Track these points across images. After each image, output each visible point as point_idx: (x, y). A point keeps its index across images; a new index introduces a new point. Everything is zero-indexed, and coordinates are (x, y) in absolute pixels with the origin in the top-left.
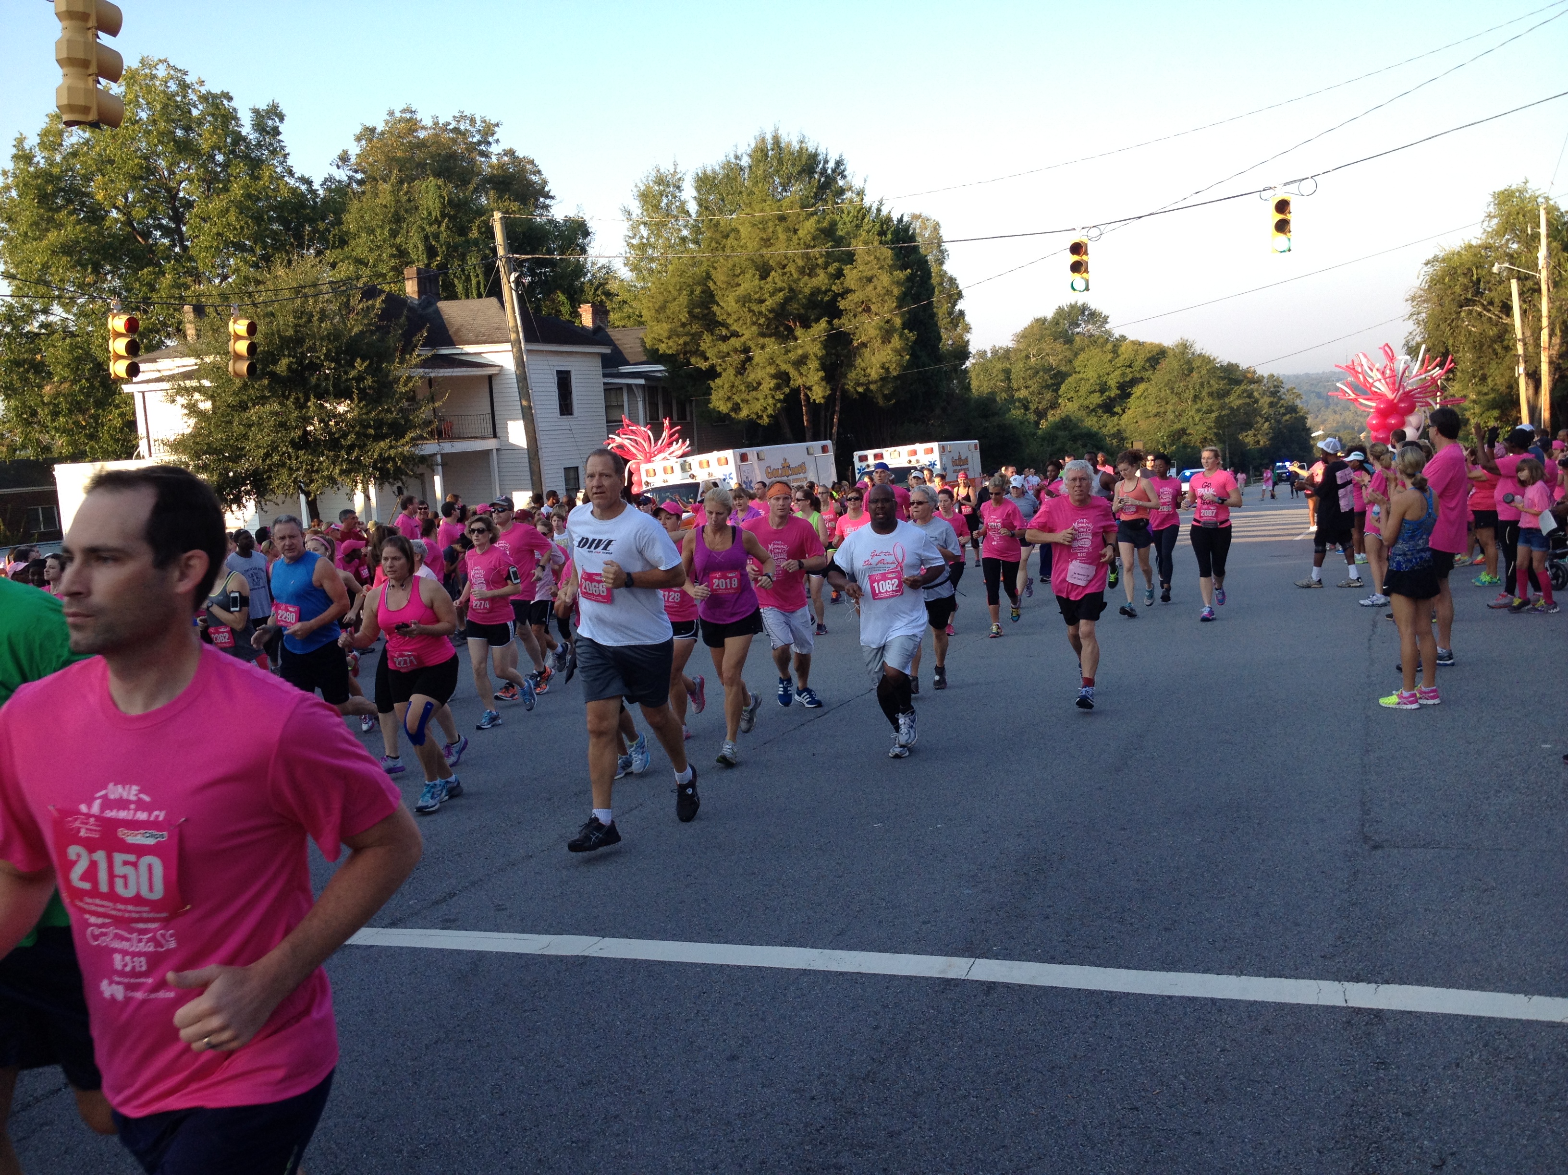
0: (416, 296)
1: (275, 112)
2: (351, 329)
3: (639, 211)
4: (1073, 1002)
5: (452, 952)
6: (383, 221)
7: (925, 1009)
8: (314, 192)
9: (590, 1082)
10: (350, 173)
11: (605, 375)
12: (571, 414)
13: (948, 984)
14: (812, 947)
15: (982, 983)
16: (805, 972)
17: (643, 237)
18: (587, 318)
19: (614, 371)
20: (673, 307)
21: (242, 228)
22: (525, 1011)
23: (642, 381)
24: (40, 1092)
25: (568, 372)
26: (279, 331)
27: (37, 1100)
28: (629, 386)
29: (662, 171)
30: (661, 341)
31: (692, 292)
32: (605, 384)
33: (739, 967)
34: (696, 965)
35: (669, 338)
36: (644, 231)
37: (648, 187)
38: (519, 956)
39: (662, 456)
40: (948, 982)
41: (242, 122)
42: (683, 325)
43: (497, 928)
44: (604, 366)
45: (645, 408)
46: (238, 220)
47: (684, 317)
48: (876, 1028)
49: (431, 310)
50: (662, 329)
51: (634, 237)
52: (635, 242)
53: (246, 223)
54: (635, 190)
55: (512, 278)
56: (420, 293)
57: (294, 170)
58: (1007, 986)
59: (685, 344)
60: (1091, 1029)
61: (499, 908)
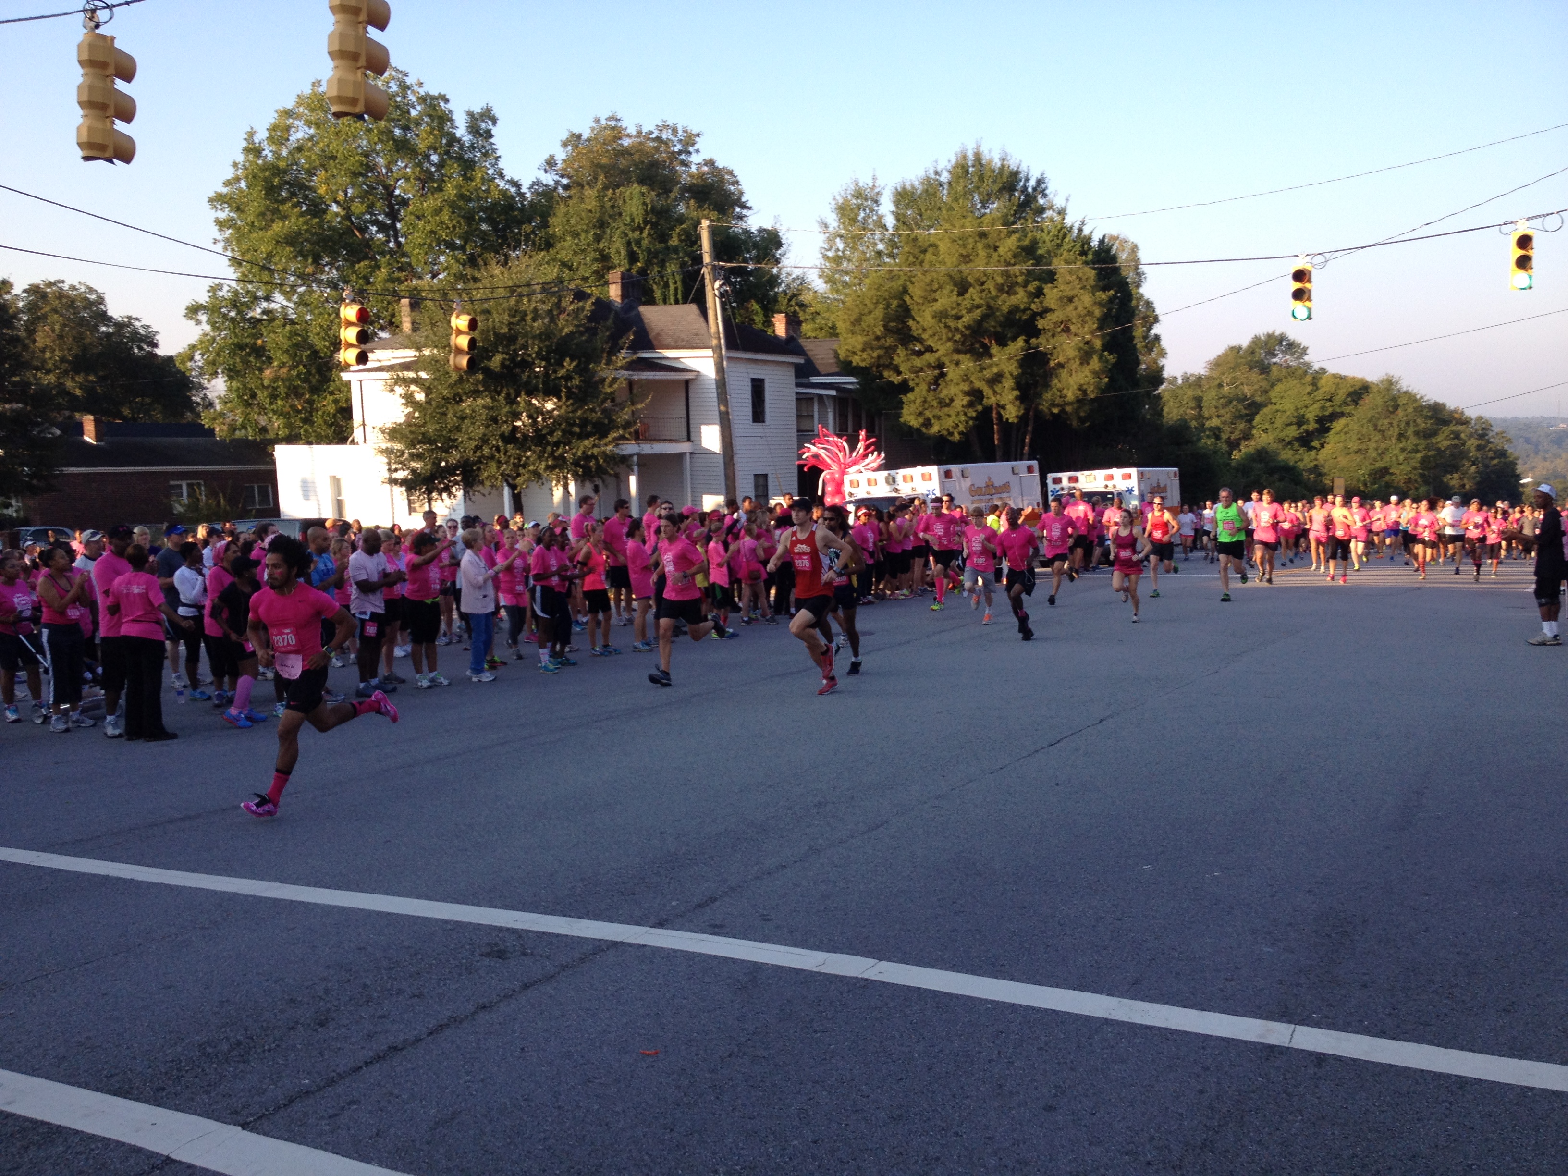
0: (619, 300)
1: (488, 115)
2: (563, 328)
3: (836, 224)
4: (1417, 1082)
5: (726, 960)
6: (587, 225)
7: (1251, 1075)
8: (522, 195)
9: (900, 1117)
10: (557, 178)
11: (798, 385)
12: (763, 421)
13: (1271, 1049)
14: (1109, 995)
15: (1310, 1053)
16: (1107, 1022)
17: (838, 250)
18: (780, 327)
19: (804, 381)
20: (869, 320)
21: (454, 227)
22: (815, 1032)
23: (833, 393)
24: (340, 1069)
25: (762, 381)
26: (494, 328)
27: (341, 1077)
28: (820, 397)
29: (861, 185)
30: (855, 353)
31: (888, 306)
32: (797, 393)
33: (1033, 1009)
34: (986, 1001)
35: (863, 350)
36: (840, 245)
37: (846, 200)
38: (797, 971)
39: (855, 468)
40: (1271, 1048)
41: (457, 124)
42: (878, 338)
43: (766, 939)
44: (797, 376)
45: (835, 419)
46: (451, 219)
47: (879, 330)
48: (1201, 1092)
49: (633, 313)
50: (857, 341)
51: (830, 249)
52: (830, 254)
53: (458, 222)
54: (833, 203)
55: (717, 284)
56: (624, 296)
57: (505, 172)
58: (1339, 1059)
59: (879, 357)
60: (1446, 1116)
61: (766, 919)
